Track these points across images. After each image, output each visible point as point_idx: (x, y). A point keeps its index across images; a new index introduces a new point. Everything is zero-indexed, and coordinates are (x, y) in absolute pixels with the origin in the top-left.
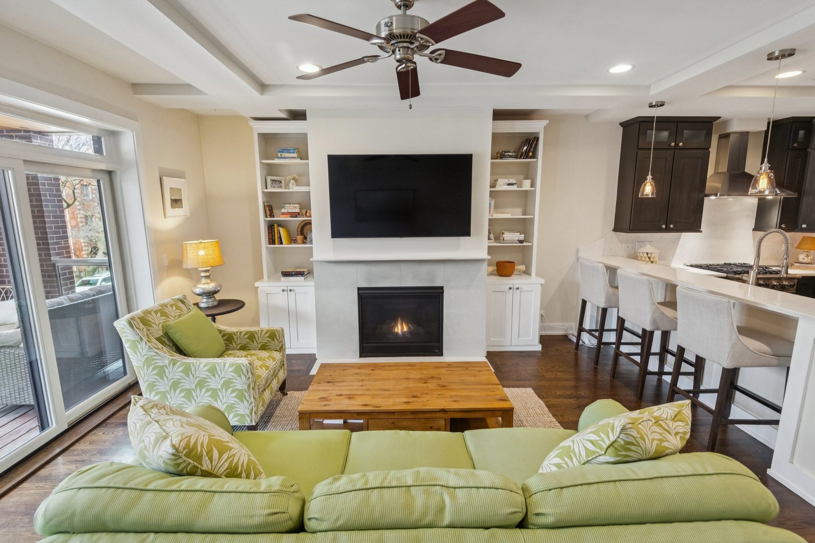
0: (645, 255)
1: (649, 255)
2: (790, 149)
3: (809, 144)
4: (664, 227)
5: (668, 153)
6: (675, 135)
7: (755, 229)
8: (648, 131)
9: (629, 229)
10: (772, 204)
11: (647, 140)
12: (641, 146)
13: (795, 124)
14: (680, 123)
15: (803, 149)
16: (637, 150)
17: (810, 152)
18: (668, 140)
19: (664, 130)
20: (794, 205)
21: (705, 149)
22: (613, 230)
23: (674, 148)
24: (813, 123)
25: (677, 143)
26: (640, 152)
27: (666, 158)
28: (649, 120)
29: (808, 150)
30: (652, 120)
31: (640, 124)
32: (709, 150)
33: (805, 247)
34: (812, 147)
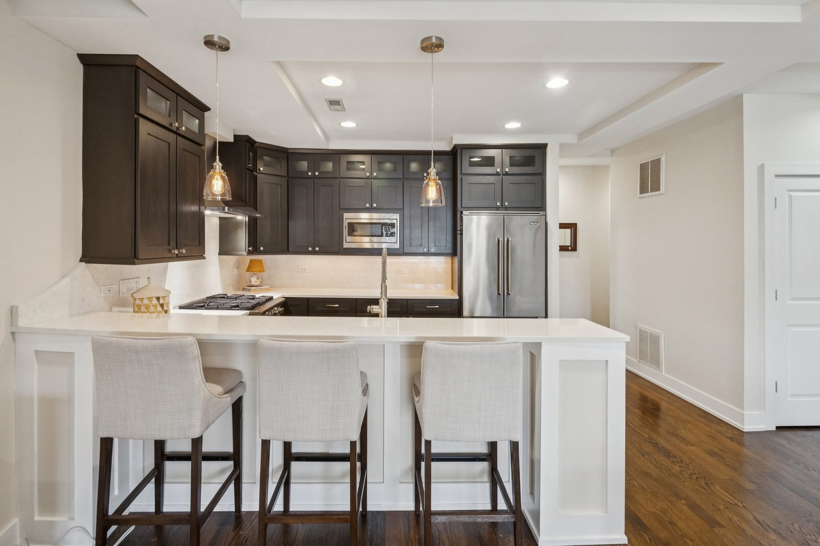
2: (247, 169)
3: (255, 168)
4: (176, 252)
5: (171, 137)
6: (176, 112)
7: (221, 253)
8: (148, 90)
9: (135, 257)
10: (237, 225)
11: (148, 104)
12: (142, 111)
13: (248, 144)
14: (178, 97)
15: (252, 171)
16: (136, 116)
17: (257, 175)
18: (169, 116)
19: (165, 98)
20: (253, 227)
21: (200, 145)
22: (81, 261)
23: (176, 130)
24: (255, 148)
25: (179, 125)
26: (141, 120)
27: (169, 144)
28: (148, 70)
29: (254, 173)
30: (151, 72)
31: (136, 71)
32: (203, 147)
33: (256, 269)
34: (258, 171)
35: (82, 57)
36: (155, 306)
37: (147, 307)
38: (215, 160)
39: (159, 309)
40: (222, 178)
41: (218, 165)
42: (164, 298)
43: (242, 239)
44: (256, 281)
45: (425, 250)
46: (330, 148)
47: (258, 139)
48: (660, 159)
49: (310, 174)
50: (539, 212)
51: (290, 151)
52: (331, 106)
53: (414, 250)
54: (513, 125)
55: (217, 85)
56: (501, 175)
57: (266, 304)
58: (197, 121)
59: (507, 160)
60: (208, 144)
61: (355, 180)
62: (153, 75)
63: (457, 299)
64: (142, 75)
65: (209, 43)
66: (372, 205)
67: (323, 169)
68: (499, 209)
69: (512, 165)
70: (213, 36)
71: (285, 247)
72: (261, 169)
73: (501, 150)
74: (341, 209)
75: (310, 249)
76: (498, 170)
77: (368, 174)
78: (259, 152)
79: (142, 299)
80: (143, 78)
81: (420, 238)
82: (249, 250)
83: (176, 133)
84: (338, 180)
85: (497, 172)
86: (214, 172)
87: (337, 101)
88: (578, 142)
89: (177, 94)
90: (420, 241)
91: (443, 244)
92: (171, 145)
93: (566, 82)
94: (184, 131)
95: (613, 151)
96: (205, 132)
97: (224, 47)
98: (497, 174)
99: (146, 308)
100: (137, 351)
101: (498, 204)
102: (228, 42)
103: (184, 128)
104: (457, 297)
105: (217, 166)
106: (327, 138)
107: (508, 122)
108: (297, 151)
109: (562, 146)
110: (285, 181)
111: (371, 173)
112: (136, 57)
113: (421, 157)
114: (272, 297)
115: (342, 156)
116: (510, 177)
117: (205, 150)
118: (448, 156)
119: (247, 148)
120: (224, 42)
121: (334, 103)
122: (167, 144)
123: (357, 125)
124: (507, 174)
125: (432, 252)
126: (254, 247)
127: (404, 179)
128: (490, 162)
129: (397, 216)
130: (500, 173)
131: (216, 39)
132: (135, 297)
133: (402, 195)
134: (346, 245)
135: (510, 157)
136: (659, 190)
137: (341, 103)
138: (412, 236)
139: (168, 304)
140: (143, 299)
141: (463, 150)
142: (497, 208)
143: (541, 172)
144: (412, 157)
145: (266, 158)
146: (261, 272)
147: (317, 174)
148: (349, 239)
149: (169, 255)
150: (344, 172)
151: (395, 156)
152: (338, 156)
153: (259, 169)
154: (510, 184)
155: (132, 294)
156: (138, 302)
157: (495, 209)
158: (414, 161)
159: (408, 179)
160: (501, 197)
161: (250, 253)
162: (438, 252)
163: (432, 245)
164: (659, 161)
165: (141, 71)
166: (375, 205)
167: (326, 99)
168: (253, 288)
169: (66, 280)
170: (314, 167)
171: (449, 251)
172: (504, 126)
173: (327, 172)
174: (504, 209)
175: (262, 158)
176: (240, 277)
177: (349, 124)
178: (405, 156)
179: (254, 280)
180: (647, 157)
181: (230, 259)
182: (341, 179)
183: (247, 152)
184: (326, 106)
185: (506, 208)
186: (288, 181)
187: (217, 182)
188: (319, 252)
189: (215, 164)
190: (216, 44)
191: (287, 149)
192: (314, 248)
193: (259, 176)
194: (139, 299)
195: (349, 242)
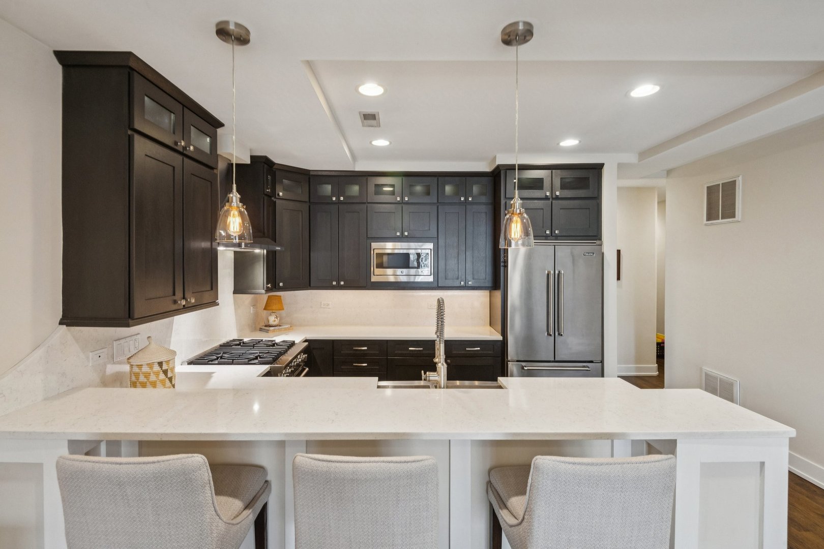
0: (156, 368)
1: (165, 367)
2: (266, 195)
3: (274, 193)
4: (183, 302)
5: (177, 159)
6: (182, 129)
7: (237, 291)
8: (146, 98)
9: (129, 317)
10: (254, 258)
11: (146, 117)
12: (138, 125)
13: (266, 166)
14: (185, 108)
15: (271, 197)
16: (130, 132)
17: (275, 201)
18: (174, 133)
19: (167, 109)
20: (271, 261)
21: (212, 168)
22: (61, 323)
23: (182, 151)
24: (274, 170)
25: (186, 143)
26: (137, 138)
27: (174, 167)
28: (145, 73)
29: (273, 198)
30: (150, 76)
31: (129, 73)
32: (215, 171)
33: (274, 307)
34: (277, 197)
35: (60, 55)
36: (157, 374)
37: (147, 375)
38: (231, 191)
39: (162, 376)
40: (241, 213)
41: (235, 196)
42: (168, 362)
43: (259, 274)
44: (275, 321)
45: (462, 283)
46: (357, 169)
47: (277, 160)
48: (735, 181)
49: (334, 199)
50: (595, 241)
51: (312, 173)
52: (365, 121)
53: (449, 283)
54: (570, 142)
55: (234, 90)
56: (551, 199)
57: (288, 352)
58: (208, 139)
59: (557, 183)
60: (222, 166)
61: (384, 205)
62: (152, 80)
63: (501, 340)
64: (137, 79)
65: (223, 32)
66: (402, 233)
67: (348, 193)
68: (549, 238)
69: (563, 187)
70: (227, 23)
71: (306, 282)
72: (281, 194)
73: (550, 171)
74: (368, 238)
75: (334, 283)
76: (548, 194)
77: (398, 199)
78: (278, 173)
79: (140, 366)
80: (138, 83)
81: (456, 270)
82: (267, 288)
83: (183, 154)
84: (365, 206)
85: (546, 195)
86: (230, 206)
87: (371, 115)
88: (639, 161)
89: (184, 106)
90: (457, 273)
91: (483, 276)
92: (175, 169)
93: (657, 89)
94: (192, 152)
95: (669, 172)
96: (218, 153)
97: (242, 39)
98: (547, 198)
99: (146, 377)
100: (120, 482)
101: (548, 232)
102: (248, 32)
103: (192, 148)
104: (500, 338)
105: (234, 198)
106: (354, 157)
107: (563, 139)
108: (320, 173)
109: (621, 166)
110: (305, 207)
111: (402, 198)
112: (130, 54)
113: (457, 179)
114: (294, 342)
115: (369, 178)
116: (560, 202)
117: (217, 174)
118: (490, 178)
119: (265, 171)
120: (243, 32)
121: (369, 117)
122: (171, 168)
123: (391, 143)
124: (557, 198)
125: (470, 285)
126: (273, 283)
127: (438, 204)
128: (537, 184)
129: (430, 246)
130: (550, 197)
131: (232, 27)
132: (131, 364)
133: (436, 223)
134: (374, 279)
135: (561, 178)
136: (734, 217)
137: (377, 117)
138: (448, 268)
139: (173, 369)
140: (142, 365)
141: (508, 171)
142: (546, 237)
143: (596, 196)
144: (447, 178)
145: (285, 181)
146: (280, 310)
147: (342, 198)
148: (378, 271)
149: (175, 307)
150: (372, 197)
151: (429, 179)
152: (365, 178)
153: (278, 195)
154: (561, 209)
155: (128, 359)
156: (136, 370)
157: (544, 238)
158: (449, 183)
159: (444, 204)
160: (550, 224)
161: (268, 290)
162: (476, 285)
163: (469, 277)
164: (733, 184)
165: (135, 74)
166: (406, 234)
167: (360, 113)
168: (272, 328)
169: (40, 352)
170: (338, 191)
171: (489, 284)
172: (558, 144)
173: (354, 197)
174: (554, 238)
175: (282, 182)
176: (256, 315)
177: (381, 143)
178: (440, 178)
179: (272, 320)
180: (719, 179)
181: (246, 298)
182: (368, 205)
183: (265, 175)
184: (358, 120)
185: (557, 237)
186: (309, 207)
187: (234, 219)
188: (344, 287)
189: (231, 195)
190: (231, 33)
191: (309, 171)
192: (338, 283)
193: (278, 202)
194: (137, 365)
195: (378, 275)
